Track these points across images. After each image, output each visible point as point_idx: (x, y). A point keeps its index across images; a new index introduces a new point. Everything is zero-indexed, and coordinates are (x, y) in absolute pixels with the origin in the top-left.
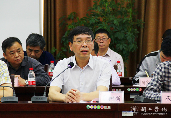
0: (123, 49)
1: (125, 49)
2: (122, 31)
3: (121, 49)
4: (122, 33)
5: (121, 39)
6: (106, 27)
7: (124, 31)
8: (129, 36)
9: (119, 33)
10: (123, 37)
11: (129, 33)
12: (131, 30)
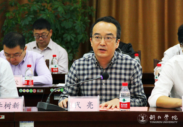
0: (71, 40)
1: (73, 39)
2: (69, 20)
3: (69, 39)
4: (70, 22)
5: (68, 28)
6: (49, 15)
7: (72, 20)
8: (78, 25)
9: (66, 22)
10: (70, 26)
11: (78, 22)
12: (81, 19)
